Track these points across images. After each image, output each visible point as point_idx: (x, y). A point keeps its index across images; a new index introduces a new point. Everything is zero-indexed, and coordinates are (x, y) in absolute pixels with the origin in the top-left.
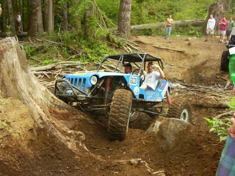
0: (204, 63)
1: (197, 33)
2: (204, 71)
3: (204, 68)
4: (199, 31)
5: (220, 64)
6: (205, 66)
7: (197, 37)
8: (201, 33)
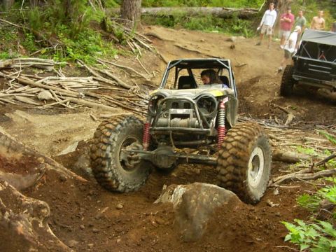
0: (253, 81)
1: (246, 30)
2: (253, 94)
3: (254, 89)
4: (249, 28)
5: (280, 85)
6: (256, 85)
7: (245, 36)
8: (252, 31)
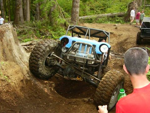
0: (126, 40)
1: (121, 21)
2: (126, 45)
3: (126, 43)
5: (136, 40)
6: (127, 41)
7: (121, 23)
8: (123, 21)
